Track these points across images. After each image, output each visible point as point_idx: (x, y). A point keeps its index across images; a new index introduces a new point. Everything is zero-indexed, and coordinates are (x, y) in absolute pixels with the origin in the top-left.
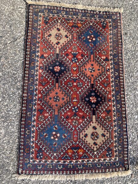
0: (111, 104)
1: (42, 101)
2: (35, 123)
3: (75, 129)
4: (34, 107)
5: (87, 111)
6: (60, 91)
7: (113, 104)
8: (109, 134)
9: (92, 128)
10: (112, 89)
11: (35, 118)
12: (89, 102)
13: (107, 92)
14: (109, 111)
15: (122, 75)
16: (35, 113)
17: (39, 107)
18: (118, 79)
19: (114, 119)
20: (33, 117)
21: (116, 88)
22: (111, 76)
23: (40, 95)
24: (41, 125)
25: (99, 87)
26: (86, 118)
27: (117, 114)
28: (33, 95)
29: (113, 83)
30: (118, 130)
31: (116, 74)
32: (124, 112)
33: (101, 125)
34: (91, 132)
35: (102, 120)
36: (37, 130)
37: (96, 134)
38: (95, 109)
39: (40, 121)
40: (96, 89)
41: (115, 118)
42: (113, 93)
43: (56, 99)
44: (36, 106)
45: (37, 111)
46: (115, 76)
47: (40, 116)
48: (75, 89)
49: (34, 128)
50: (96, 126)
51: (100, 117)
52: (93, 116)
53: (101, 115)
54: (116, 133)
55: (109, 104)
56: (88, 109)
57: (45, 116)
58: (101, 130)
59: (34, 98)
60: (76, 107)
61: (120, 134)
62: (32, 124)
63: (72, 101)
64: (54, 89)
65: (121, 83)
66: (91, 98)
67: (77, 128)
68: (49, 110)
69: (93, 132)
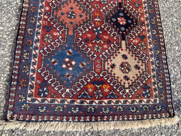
0: (145, 29)
1: (50, 16)
2: (38, 44)
3: (98, 57)
4: (39, 22)
5: (114, 35)
6: (77, 6)
7: (147, 29)
8: (144, 66)
9: (121, 57)
10: (145, 11)
11: (39, 37)
12: (117, 23)
13: (139, 14)
14: (143, 37)
16: (39, 31)
17: (46, 23)
19: (149, 47)
20: (35, 36)
21: (150, 10)
23: (47, 8)
24: (48, 48)
25: (129, 7)
26: (113, 44)
27: (153, 42)
28: (37, 7)
29: (146, 5)
30: (156, 61)
32: (162, 39)
33: (133, 53)
34: (121, 62)
35: (135, 47)
36: (41, 53)
37: (126, 65)
38: (124, 33)
39: (46, 41)
40: (125, 9)
41: (151, 46)
42: (147, 16)
43: (71, 15)
44: (41, 22)
45: (42, 28)
47: (47, 35)
48: (97, 6)
49: (36, 51)
50: (127, 55)
51: (132, 43)
52: (122, 41)
53: (132, 40)
54: (154, 66)
55: (142, 29)
56: (116, 33)
57: (54, 36)
58: (134, 60)
59: (39, 11)
60: (99, 28)
61: (159, 67)
62: (34, 45)
63: (93, 20)
64: (69, 3)
65: (156, 6)
66: (119, 19)
67: (101, 56)
68: (61, 29)
69: (123, 63)
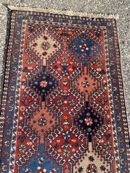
0: (111, 127)
1: (24, 126)
2: (14, 155)
3: (67, 161)
4: (14, 133)
5: (82, 137)
6: (47, 111)
7: (113, 126)
8: (109, 166)
9: (88, 159)
10: (111, 107)
11: (15, 148)
12: (84, 125)
13: (106, 112)
14: (109, 136)
15: (122, 90)
16: (14, 142)
17: (20, 133)
18: (118, 95)
19: (115, 146)
20: (11, 147)
21: (116, 106)
22: (109, 91)
23: (21, 118)
24: (22, 158)
25: (95, 106)
26: (81, 146)
27: (118, 140)
28: (12, 118)
29: (112, 100)
30: (120, 160)
31: (115, 89)
32: (127, 136)
33: (99, 154)
34: (87, 165)
35: (100, 148)
36: (16, 164)
37: (93, 167)
38: (91, 134)
39: (21, 152)
40: (91, 108)
41: (117, 144)
42: (112, 112)
43: (42, 122)
44: (16, 133)
45: (17, 139)
46: (114, 91)
47: (22, 146)
48: (66, 109)
49: (13, 162)
50: (93, 157)
51: (98, 144)
52: (89, 143)
53: (99, 141)
54: (119, 165)
55: (108, 127)
56: (83, 135)
57: (27, 146)
58: (100, 161)
59: (14, 122)
60: (67, 132)
61: (123, 166)
62: (11, 156)
63: (62, 124)
64: (40, 109)
65: (121, 100)
66: (86, 120)
67: (69, 160)
68: (33, 138)
69: (90, 165)
